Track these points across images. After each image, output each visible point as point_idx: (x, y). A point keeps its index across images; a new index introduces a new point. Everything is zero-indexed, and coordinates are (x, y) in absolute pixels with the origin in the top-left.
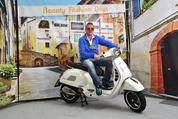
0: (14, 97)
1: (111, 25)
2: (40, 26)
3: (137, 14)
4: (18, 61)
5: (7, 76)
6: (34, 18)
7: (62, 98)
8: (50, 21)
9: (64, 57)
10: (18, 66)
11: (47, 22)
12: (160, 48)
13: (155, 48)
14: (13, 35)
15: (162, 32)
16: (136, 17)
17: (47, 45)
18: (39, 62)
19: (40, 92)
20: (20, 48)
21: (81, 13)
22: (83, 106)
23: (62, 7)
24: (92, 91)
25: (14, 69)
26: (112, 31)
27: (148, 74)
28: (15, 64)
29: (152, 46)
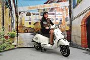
0: (16, 46)
1: (61, 13)
2: (27, 15)
3: (75, 6)
4: (17, 30)
5: (12, 37)
6: (24, 12)
8: (31, 12)
9: (37, 28)
10: (17, 32)
12: (86, 23)
13: (84, 23)
14: (15, 19)
15: (87, 14)
17: (30, 23)
18: (26, 31)
19: (27, 44)
21: (46, 8)
23: (37, 6)
25: (16, 34)
26: (62, 16)
27: (80, 37)
28: (16, 32)
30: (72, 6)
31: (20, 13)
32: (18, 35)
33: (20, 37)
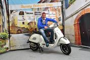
0: (8, 48)
1: (54, 13)
2: (20, 14)
3: (67, 7)
4: (9, 31)
5: (4, 38)
6: (17, 11)
7: (31, 48)
8: (24, 11)
10: (9, 33)
11: (23, 12)
12: (79, 22)
13: (76, 23)
14: (6, 19)
15: (79, 15)
16: (67, 8)
17: (23, 23)
18: (20, 31)
20: (10, 25)
21: (40, 7)
22: (40, 52)
23: (30, 5)
24: (44, 44)
25: (8, 35)
26: (55, 16)
27: (73, 36)
29: (75, 22)
30: (64, 7)
31: (12, 11)
32: (10, 36)
33: (13, 38)
